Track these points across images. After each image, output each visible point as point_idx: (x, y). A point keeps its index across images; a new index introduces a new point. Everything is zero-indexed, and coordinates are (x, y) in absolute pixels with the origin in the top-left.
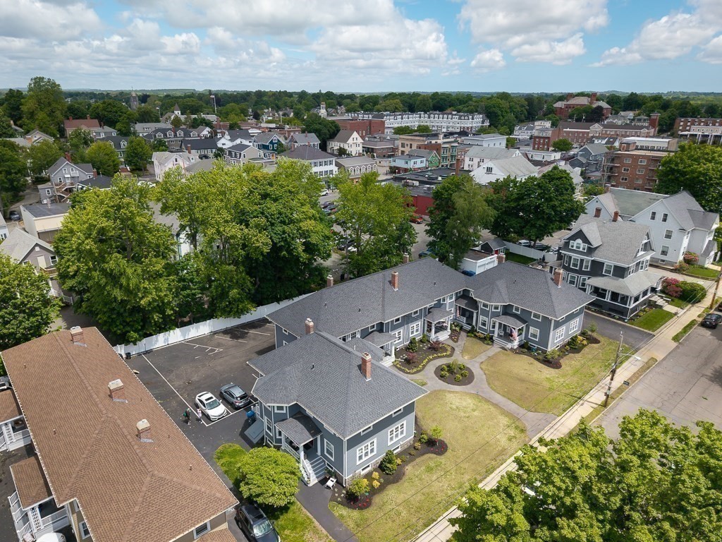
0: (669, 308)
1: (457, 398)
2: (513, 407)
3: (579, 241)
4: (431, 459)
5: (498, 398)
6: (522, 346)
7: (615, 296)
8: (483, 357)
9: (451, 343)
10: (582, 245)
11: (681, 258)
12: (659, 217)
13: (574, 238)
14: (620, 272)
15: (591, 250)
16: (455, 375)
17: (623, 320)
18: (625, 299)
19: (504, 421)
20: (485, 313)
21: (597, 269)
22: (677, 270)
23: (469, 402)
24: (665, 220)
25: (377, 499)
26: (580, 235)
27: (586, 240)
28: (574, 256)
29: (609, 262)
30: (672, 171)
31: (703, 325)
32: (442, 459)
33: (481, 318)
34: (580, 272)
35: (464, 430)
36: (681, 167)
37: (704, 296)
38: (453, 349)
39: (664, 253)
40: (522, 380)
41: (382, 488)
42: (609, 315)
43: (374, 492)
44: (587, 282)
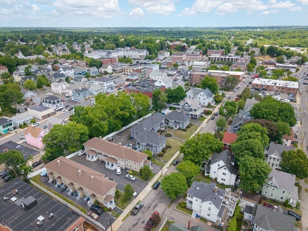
0: (205, 116)
1: (170, 139)
2: (180, 139)
3: (187, 104)
4: (169, 149)
5: (177, 138)
6: (179, 128)
7: (195, 115)
8: (172, 132)
9: (165, 130)
10: (187, 105)
11: (207, 104)
12: (202, 95)
13: (185, 104)
14: (195, 110)
15: (189, 106)
16: (168, 135)
17: (197, 120)
18: (197, 116)
19: (179, 142)
20: (171, 123)
21: (191, 110)
22: (207, 107)
23: (172, 140)
24: (203, 96)
25: (163, 155)
26: (187, 103)
27: (188, 104)
28: (186, 108)
29: (193, 108)
30: (204, 83)
31: (211, 119)
32: (171, 148)
33: (170, 124)
34: (187, 111)
35: (173, 144)
36: (206, 82)
37: (212, 113)
38: (166, 131)
39: (204, 103)
40: (181, 135)
41: (164, 154)
42: (194, 120)
43: (163, 154)
44: (189, 113)
